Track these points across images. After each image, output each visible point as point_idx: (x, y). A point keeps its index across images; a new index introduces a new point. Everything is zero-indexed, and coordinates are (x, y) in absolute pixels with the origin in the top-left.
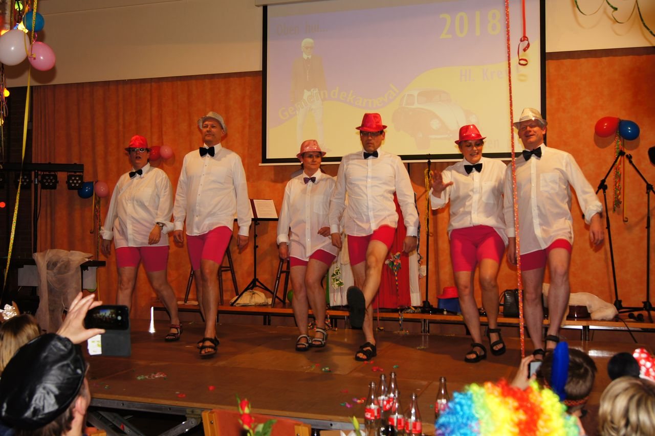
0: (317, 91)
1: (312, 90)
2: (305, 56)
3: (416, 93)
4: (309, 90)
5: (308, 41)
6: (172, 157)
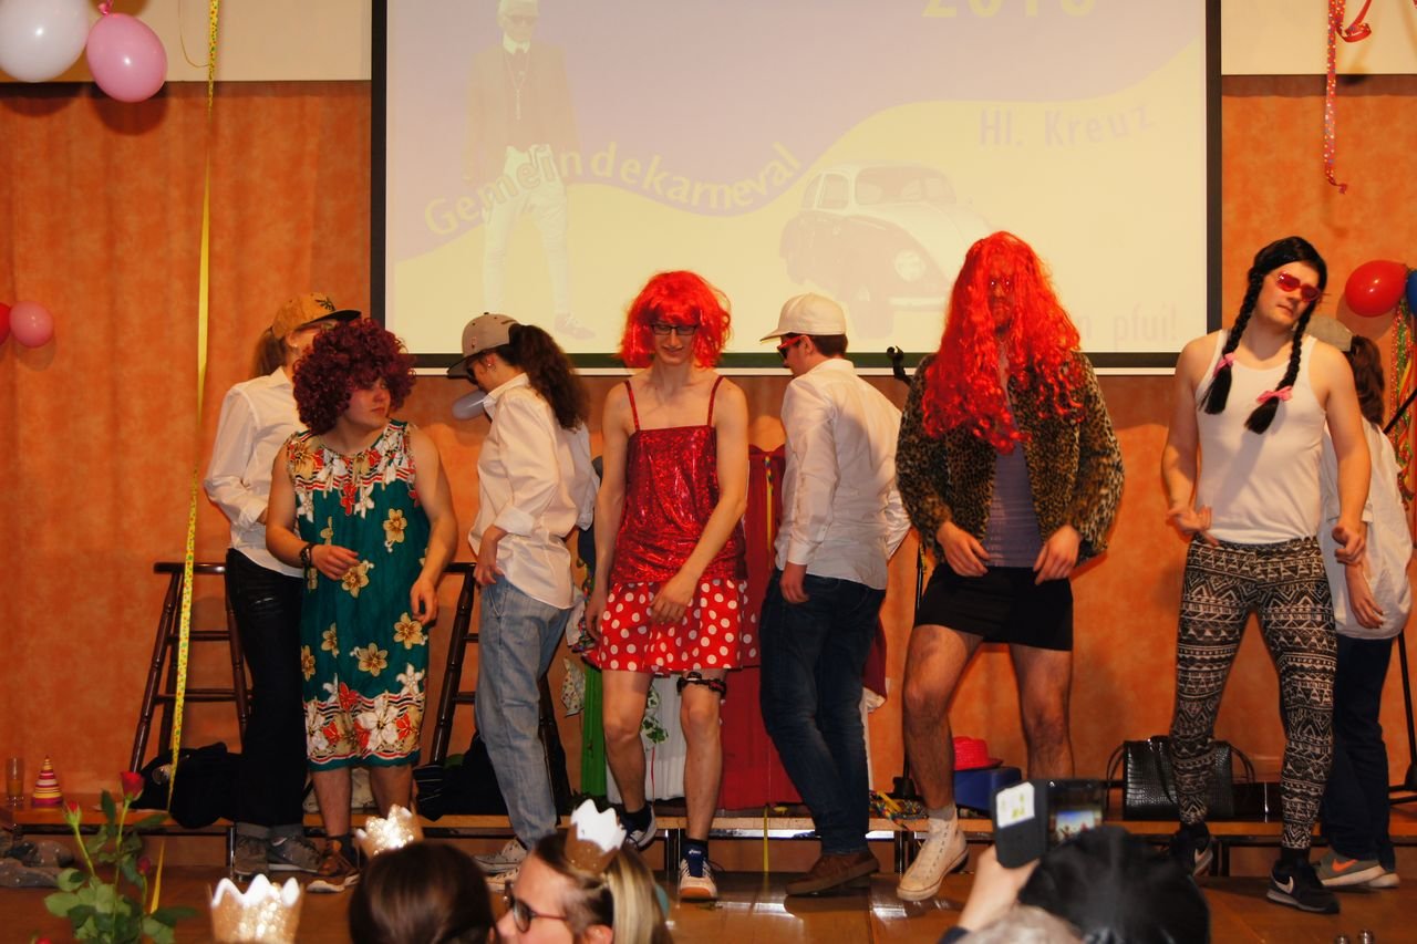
0: (548, 151)
1: (532, 149)
2: (510, 45)
3: (851, 173)
4: (522, 148)
6: (49, 340)
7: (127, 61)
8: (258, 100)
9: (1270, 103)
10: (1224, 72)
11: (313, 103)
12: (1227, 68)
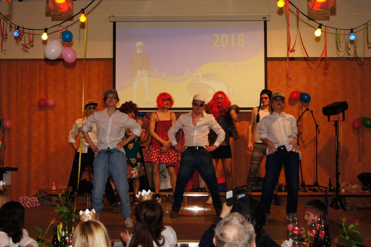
0: (145, 71)
1: (142, 71)
2: (138, 52)
3: (200, 75)
4: (140, 70)
5: (139, 44)
6: (54, 106)
7: (69, 56)
8: (92, 62)
9: (276, 62)
10: (268, 57)
11: (102, 62)
12: (268, 56)
